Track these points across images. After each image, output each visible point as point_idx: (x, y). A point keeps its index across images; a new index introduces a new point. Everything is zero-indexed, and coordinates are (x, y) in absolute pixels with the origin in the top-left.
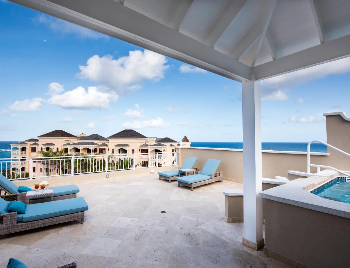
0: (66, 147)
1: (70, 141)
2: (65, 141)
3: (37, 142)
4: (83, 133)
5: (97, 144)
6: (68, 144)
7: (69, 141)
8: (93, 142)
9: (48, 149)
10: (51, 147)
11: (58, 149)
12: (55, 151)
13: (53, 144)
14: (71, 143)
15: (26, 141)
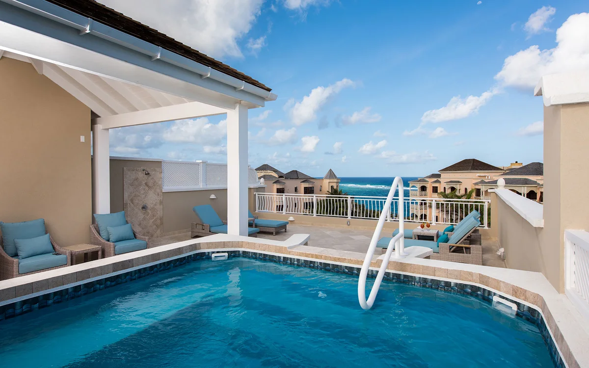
0: (478, 187)
1: (488, 177)
2: (479, 176)
3: (439, 179)
4: (516, 162)
5: (535, 183)
6: (482, 182)
7: (485, 176)
8: (527, 179)
9: (453, 189)
10: (457, 187)
11: (466, 189)
12: (463, 192)
13: (459, 182)
14: (487, 181)
15: (427, 177)
